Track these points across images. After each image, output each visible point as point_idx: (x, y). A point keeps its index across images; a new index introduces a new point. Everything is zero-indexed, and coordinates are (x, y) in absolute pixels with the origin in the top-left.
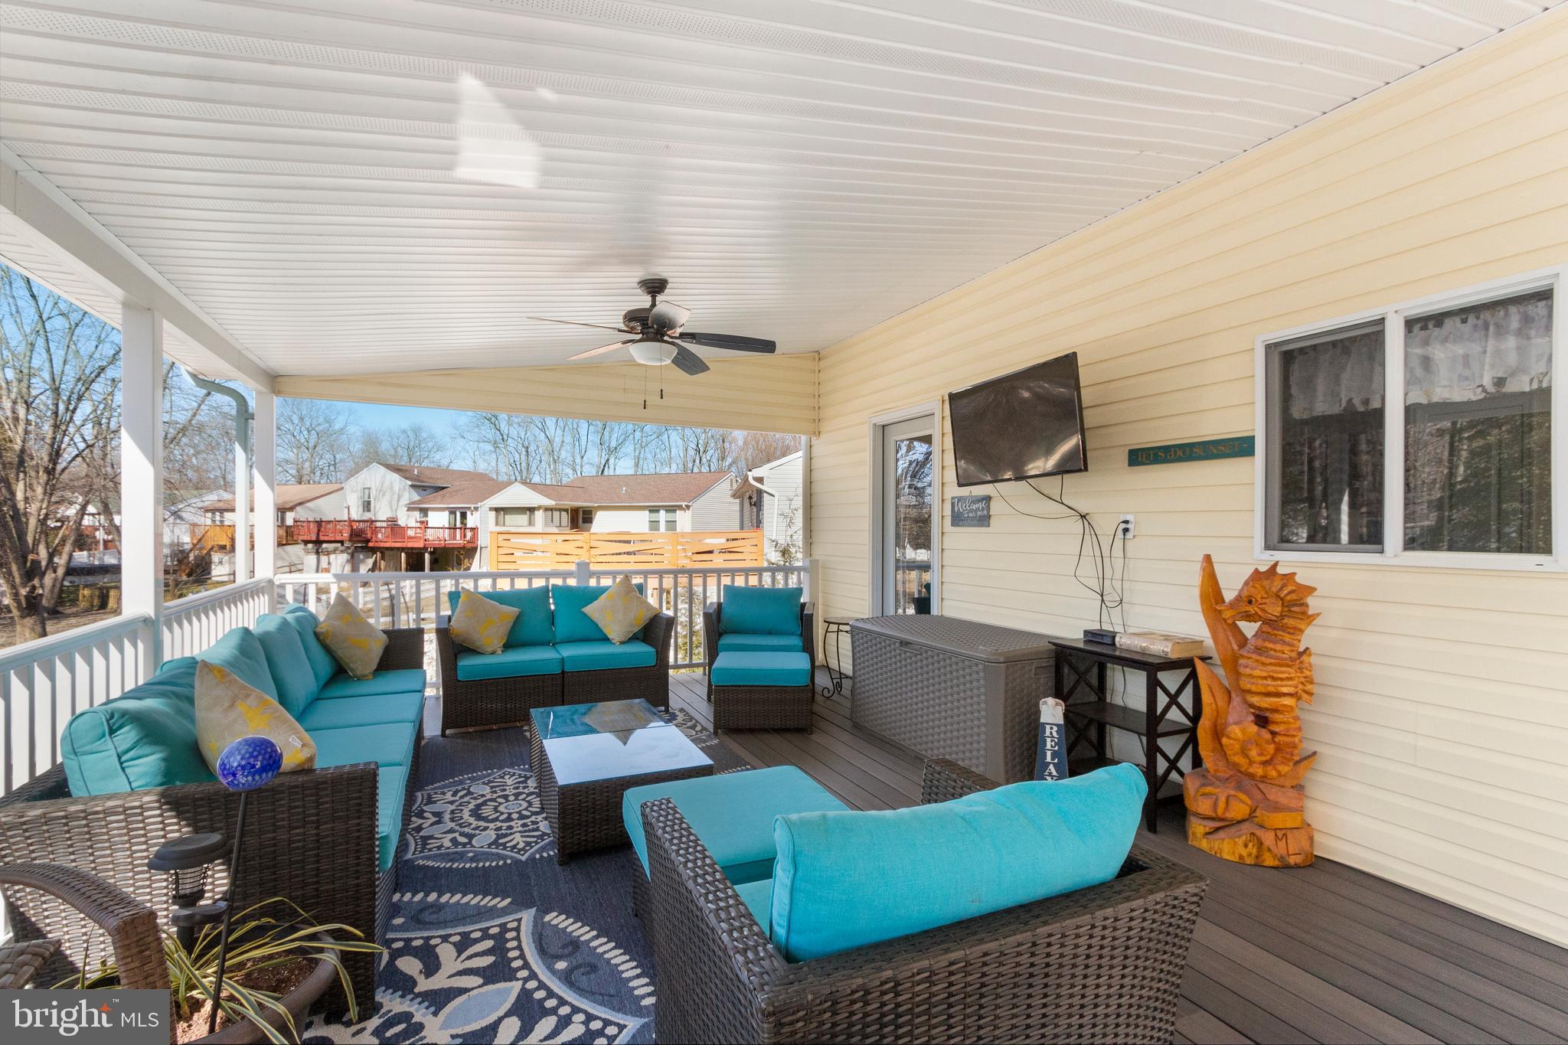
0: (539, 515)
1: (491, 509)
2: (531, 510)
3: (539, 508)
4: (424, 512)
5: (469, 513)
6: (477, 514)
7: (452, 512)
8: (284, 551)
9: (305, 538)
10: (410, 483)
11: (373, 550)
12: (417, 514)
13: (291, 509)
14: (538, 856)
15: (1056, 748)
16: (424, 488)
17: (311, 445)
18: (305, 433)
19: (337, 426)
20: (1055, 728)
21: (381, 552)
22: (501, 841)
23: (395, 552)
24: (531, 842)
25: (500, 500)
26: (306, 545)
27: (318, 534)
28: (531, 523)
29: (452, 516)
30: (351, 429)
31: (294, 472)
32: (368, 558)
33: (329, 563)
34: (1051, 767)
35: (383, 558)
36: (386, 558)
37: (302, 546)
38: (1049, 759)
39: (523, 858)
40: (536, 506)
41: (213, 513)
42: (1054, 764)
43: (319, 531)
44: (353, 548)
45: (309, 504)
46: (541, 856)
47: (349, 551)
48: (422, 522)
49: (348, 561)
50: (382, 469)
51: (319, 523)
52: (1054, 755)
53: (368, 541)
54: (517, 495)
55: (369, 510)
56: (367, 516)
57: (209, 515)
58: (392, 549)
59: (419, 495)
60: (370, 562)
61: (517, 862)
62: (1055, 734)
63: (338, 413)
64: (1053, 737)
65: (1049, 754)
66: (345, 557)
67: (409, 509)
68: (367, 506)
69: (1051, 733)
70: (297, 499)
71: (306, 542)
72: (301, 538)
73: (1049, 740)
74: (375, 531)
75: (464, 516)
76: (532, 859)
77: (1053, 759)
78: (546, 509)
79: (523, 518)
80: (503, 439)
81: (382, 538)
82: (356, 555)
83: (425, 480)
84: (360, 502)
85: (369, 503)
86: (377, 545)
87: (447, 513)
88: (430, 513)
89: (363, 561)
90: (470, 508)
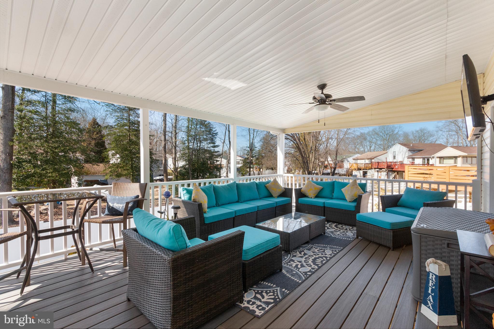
0: (459, 160)
1: (437, 157)
2: (456, 157)
3: (459, 157)
4: (413, 159)
5: (430, 159)
6: (434, 160)
7: (424, 159)
8: (371, 171)
9: (375, 167)
10: (408, 149)
11: (394, 171)
12: (411, 160)
13: (373, 159)
15: (434, 287)
16: (414, 151)
17: (387, 139)
18: (386, 136)
19: (396, 132)
20: (434, 276)
21: (397, 172)
23: (401, 172)
25: (442, 153)
26: (375, 169)
27: (378, 166)
28: (455, 162)
29: (424, 160)
30: (400, 133)
31: (382, 148)
32: (393, 174)
33: (381, 175)
34: (430, 296)
35: (398, 174)
36: (399, 174)
37: (374, 170)
38: (430, 292)
40: (458, 156)
41: (355, 160)
42: (432, 295)
43: (378, 165)
44: (388, 171)
45: (378, 157)
47: (387, 171)
48: (413, 162)
49: (386, 175)
50: (400, 145)
51: (378, 163)
52: (433, 291)
53: (393, 168)
54: (449, 151)
55: (395, 159)
56: (395, 161)
57: (354, 161)
58: (400, 171)
59: (412, 153)
60: (393, 175)
62: (434, 280)
63: (396, 128)
64: (432, 280)
65: (430, 289)
66: (385, 173)
67: (408, 158)
68: (394, 157)
69: (432, 278)
70: (375, 156)
71: (375, 168)
72: (374, 167)
73: (431, 281)
74: (395, 165)
75: (428, 160)
77: (432, 292)
78: (463, 157)
79: (452, 161)
80: (460, 129)
81: (396, 168)
82: (389, 173)
83: (415, 148)
84: (393, 156)
85: (395, 156)
86: (395, 170)
87: (422, 159)
88: (415, 159)
89: (391, 175)
90: (430, 157)
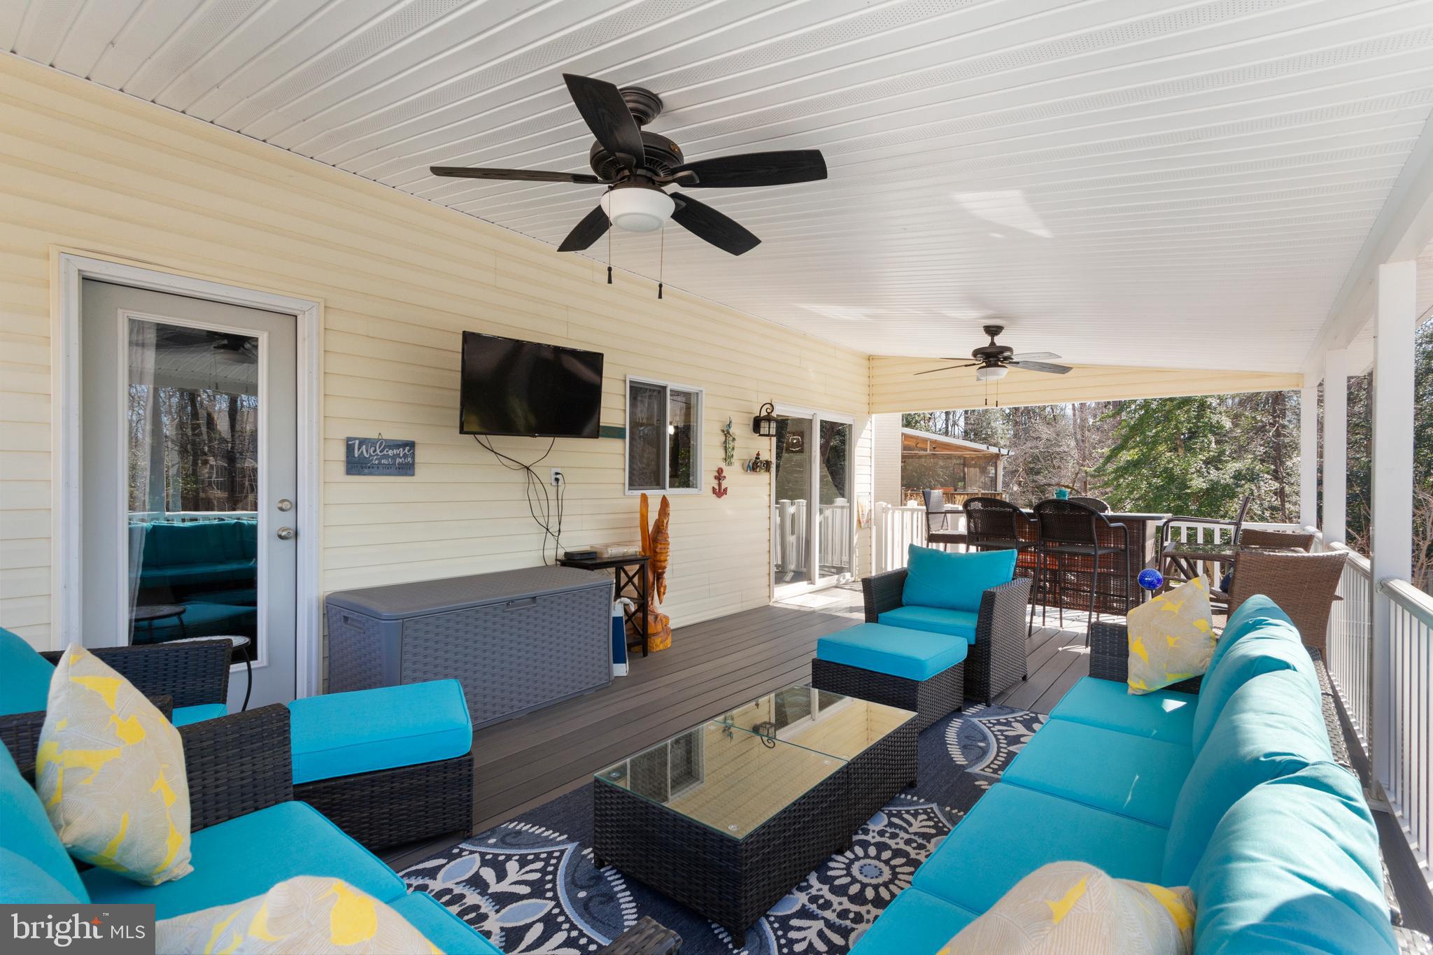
14: (922, 800)
22: (933, 831)
24: (912, 815)
39: (934, 806)
46: (919, 799)
61: (942, 805)
76: (929, 801)
